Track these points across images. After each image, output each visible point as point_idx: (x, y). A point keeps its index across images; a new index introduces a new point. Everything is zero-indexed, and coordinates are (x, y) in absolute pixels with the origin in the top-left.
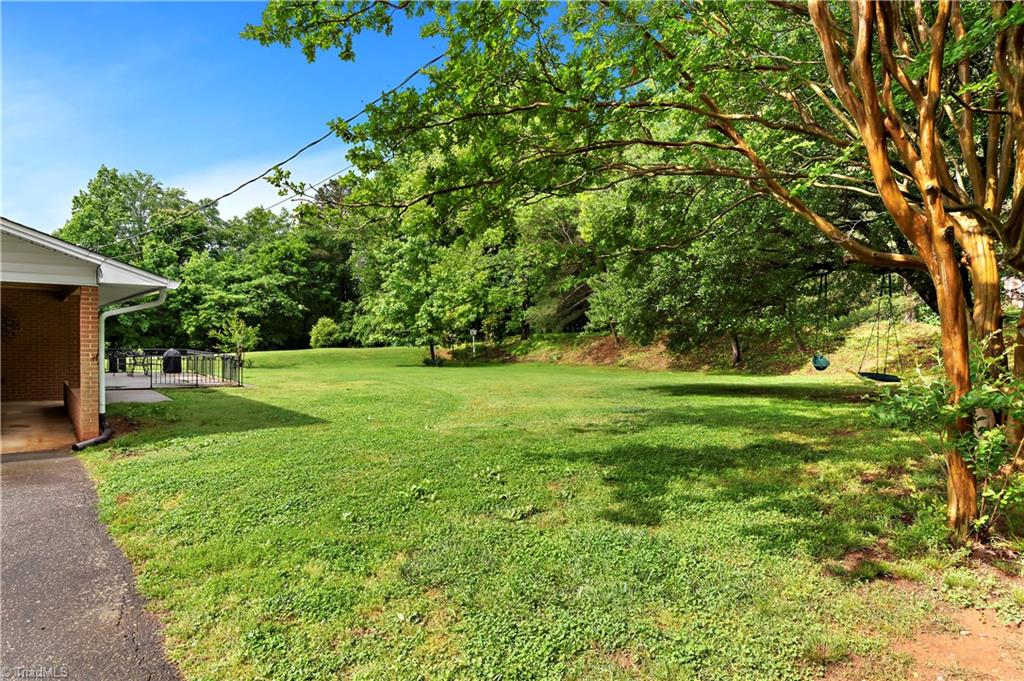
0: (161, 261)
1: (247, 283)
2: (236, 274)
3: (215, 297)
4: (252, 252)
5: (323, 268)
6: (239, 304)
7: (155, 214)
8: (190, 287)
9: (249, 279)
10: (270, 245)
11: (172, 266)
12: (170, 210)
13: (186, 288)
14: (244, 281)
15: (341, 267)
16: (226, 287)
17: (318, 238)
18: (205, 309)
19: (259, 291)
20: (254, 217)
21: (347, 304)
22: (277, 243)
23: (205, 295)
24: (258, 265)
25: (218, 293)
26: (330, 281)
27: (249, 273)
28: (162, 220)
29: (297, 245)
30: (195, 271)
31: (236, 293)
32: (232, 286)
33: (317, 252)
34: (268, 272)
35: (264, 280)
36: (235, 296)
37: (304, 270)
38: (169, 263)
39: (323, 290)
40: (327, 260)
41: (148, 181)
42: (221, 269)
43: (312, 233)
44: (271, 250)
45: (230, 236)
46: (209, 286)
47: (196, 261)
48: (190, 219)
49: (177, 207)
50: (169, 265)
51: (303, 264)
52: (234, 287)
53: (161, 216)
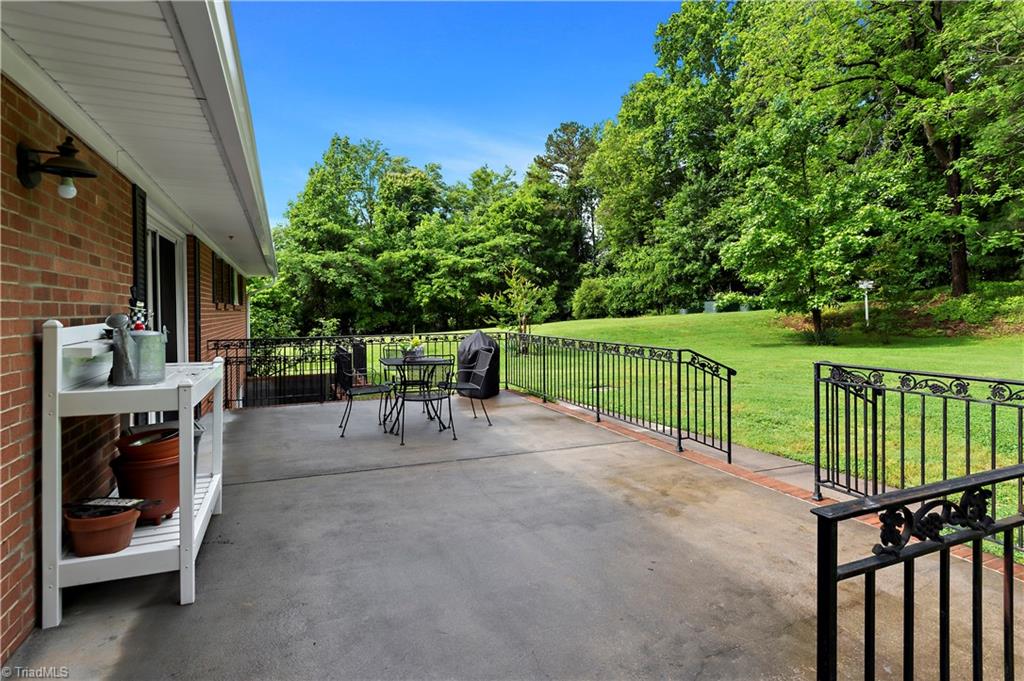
0: (392, 227)
1: (481, 245)
2: (469, 236)
3: (450, 262)
4: (481, 214)
5: (558, 225)
6: (473, 269)
7: (384, 179)
8: (422, 253)
9: (482, 240)
10: (499, 203)
11: (403, 231)
12: (398, 174)
13: (418, 254)
14: (476, 244)
15: (576, 223)
16: (458, 251)
17: (551, 192)
18: (438, 277)
19: (495, 254)
20: (479, 177)
21: (585, 266)
22: (506, 201)
23: (439, 260)
24: (489, 225)
25: (451, 258)
26: (565, 240)
27: (482, 234)
28: (391, 183)
29: (529, 201)
30: (427, 235)
31: (469, 257)
32: (465, 249)
33: (551, 206)
34: (500, 231)
35: (500, 240)
36: (469, 261)
37: (538, 227)
38: (400, 229)
39: (559, 250)
40: (561, 217)
41: (376, 149)
42: (452, 233)
43: (543, 188)
44: (502, 209)
45: (456, 200)
46: (442, 251)
47: (428, 223)
48: (419, 181)
49: (403, 171)
50: (399, 231)
51: (536, 221)
52: (467, 250)
53: (390, 180)
